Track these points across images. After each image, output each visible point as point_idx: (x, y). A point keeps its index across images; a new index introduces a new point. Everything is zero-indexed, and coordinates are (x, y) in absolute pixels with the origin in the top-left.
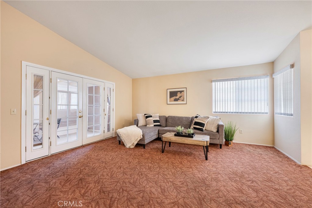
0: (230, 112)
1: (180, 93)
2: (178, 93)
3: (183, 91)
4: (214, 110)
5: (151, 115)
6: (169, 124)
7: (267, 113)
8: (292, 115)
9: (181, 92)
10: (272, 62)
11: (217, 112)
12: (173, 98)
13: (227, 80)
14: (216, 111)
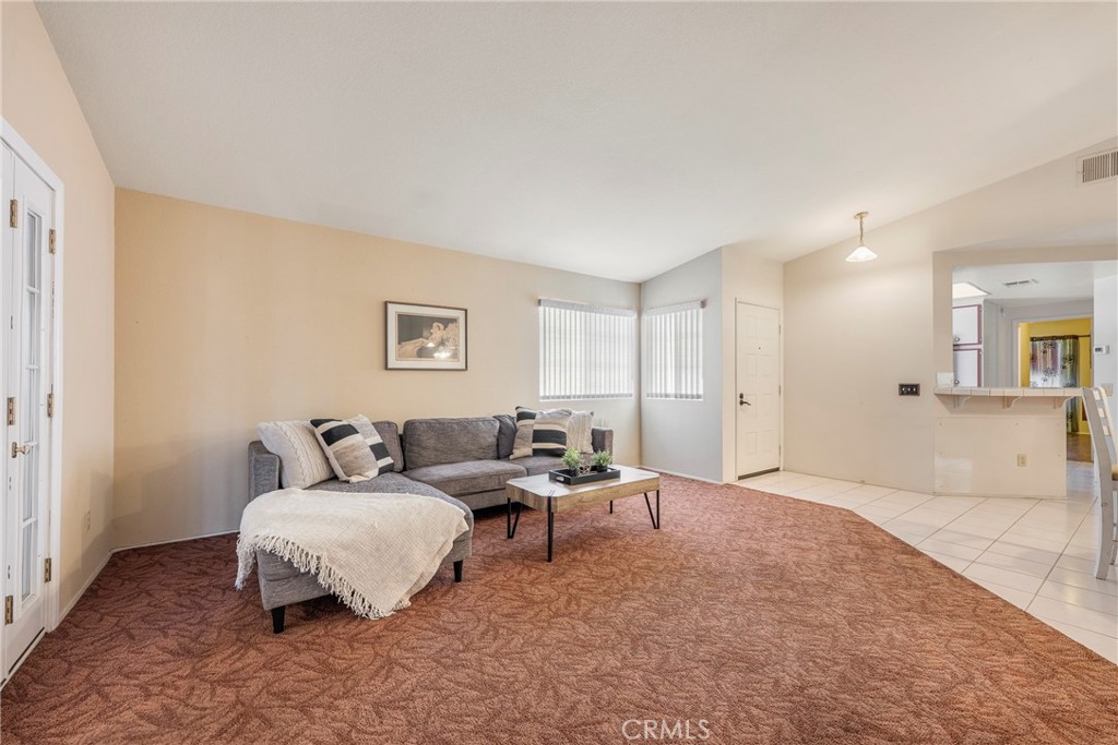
0: (574, 397)
1: (442, 326)
2: (435, 324)
3: (453, 320)
4: (542, 394)
5: (344, 422)
6: (425, 453)
7: (631, 395)
8: (698, 397)
9: (446, 322)
10: (636, 284)
11: (548, 398)
12: (412, 346)
13: (572, 306)
14: (547, 394)
